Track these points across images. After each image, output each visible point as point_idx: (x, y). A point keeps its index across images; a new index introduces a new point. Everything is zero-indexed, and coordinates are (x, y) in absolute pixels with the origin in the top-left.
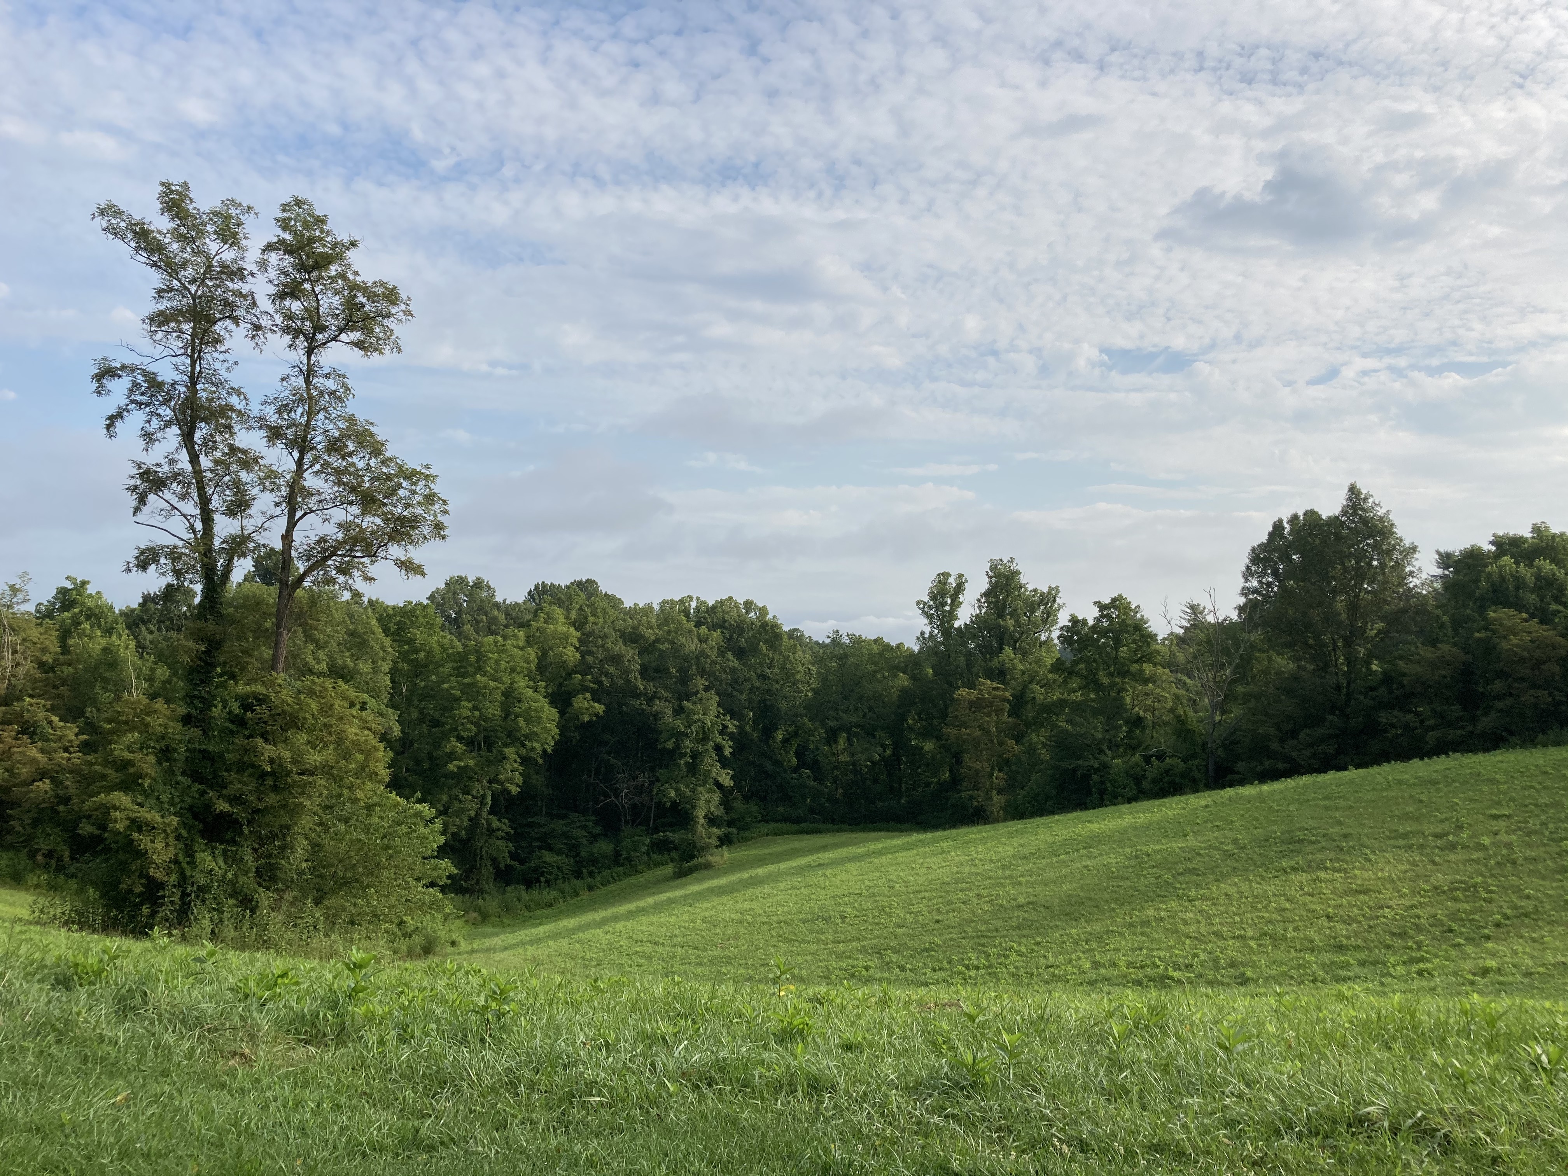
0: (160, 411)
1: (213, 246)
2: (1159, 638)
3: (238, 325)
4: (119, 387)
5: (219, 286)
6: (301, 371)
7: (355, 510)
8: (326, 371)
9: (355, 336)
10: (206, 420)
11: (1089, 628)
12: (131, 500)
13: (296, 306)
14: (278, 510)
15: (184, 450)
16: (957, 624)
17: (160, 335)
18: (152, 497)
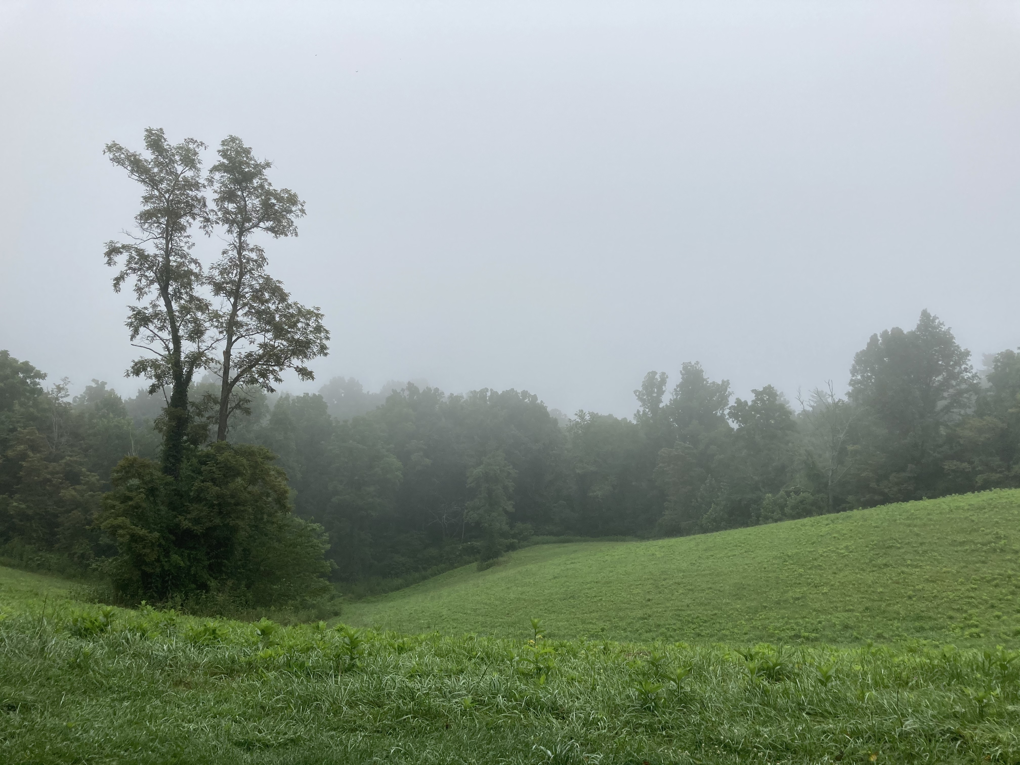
0: (147, 274)
1: (179, 169)
2: (796, 414)
3: (194, 219)
4: (122, 259)
5: (184, 194)
6: (235, 246)
7: (270, 335)
8: (251, 246)
9: (269, 224)
10: (175, 281)
11: (750, 407)
12: (129, 331)
13: (231, 207)
14: (221, 336)
15: (162, 298)
16: (661, 405)
17: (147, 225)
18: (142, 329)
